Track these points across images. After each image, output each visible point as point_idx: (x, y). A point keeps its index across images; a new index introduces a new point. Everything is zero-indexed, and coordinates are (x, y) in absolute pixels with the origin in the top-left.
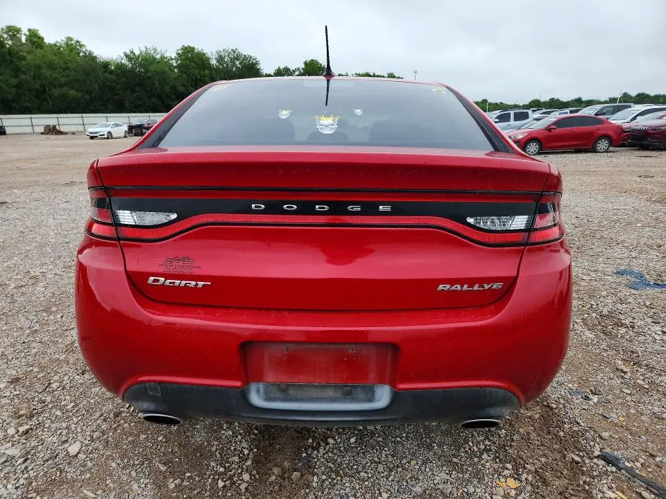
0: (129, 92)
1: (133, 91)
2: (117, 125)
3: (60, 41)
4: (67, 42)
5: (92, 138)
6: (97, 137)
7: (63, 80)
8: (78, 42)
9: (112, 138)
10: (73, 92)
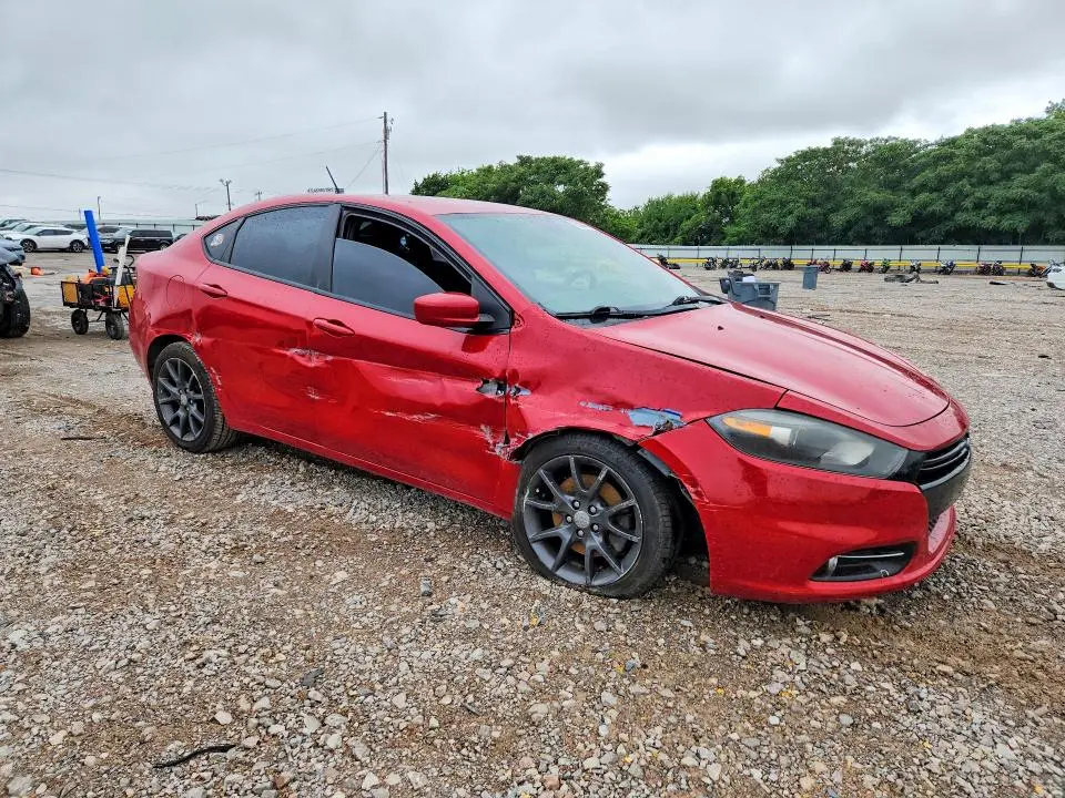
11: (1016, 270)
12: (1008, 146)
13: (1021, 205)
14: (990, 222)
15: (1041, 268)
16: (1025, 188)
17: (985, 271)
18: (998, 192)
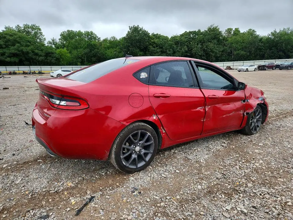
0: (268, 50)
1: (271, 49)
2: (252, 66)
3: (246, 32)
4: (249, 31)
5: (239, 71)
6: (241, 71)
7: (240, 48)
8: (253, 30)
9: (248, 71)
10: (242, 52)
11: (18, 73)
12: (5, 37)
13: (14, 55)
14: (8, 59)
15: (25, 72)
16: (15, 50)
17: (10, 73)
18: (7, 51)
